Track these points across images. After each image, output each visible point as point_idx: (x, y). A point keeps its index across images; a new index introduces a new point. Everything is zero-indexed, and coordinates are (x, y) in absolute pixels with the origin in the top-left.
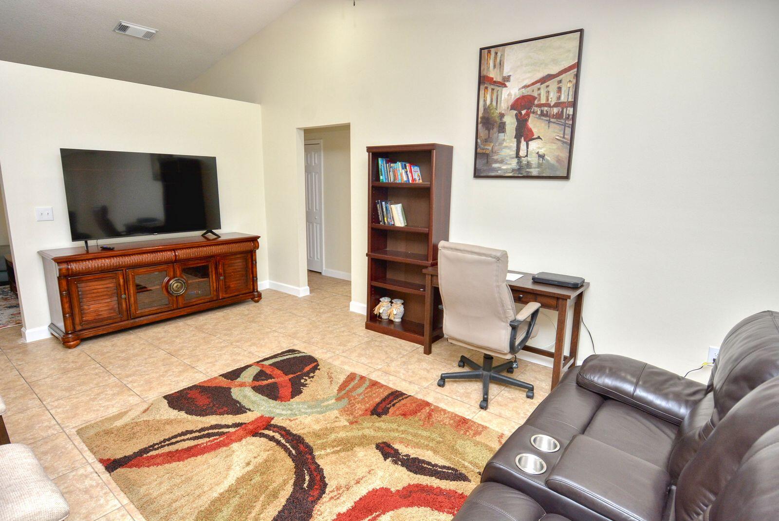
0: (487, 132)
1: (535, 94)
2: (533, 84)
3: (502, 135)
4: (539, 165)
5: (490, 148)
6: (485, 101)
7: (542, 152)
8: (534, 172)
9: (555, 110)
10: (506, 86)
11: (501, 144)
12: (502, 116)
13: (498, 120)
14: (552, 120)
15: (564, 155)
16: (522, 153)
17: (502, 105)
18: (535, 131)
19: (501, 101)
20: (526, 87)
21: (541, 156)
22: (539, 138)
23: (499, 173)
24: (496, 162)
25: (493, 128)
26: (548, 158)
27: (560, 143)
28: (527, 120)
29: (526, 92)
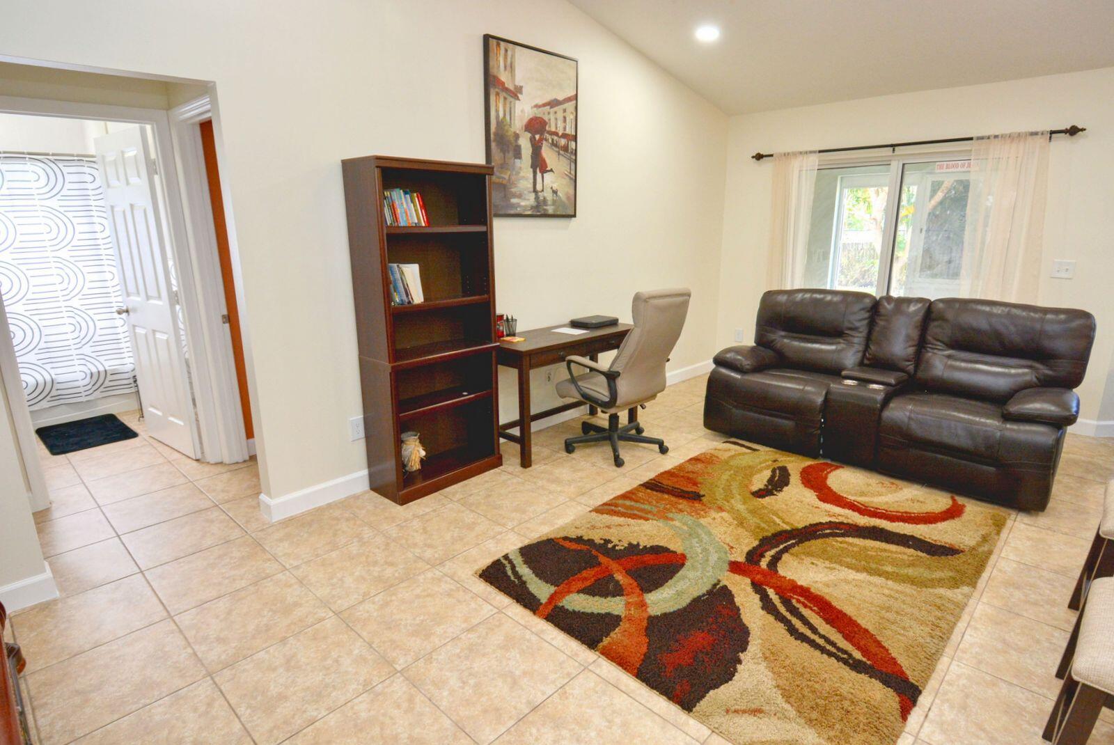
0: (502, 154)
1: (546, 118)
2: (544, 105)
3: (517, 161)
4: (554, 202)
5: (507, 177)
6: (497, 111)
7: (555, 186)
8: (550, 210)
9: (563, 142)
10: (518, 99)
11: (518, 173)
12: (517, 136)
13: (512, 139)
14: (561, 152)
15: (572, 192)
16: (539, 187)
17: (516, 122)
18: (548, 161)
19: (515, 116)
20: (537, 106)
21: (555, 192)
22: (551, 170)
23: (519, 210)
24: (515, 196)
25: (508, 152)
26: (561, 195)
27: (568, 179)
28: (541, 147)
29: (539, 113)
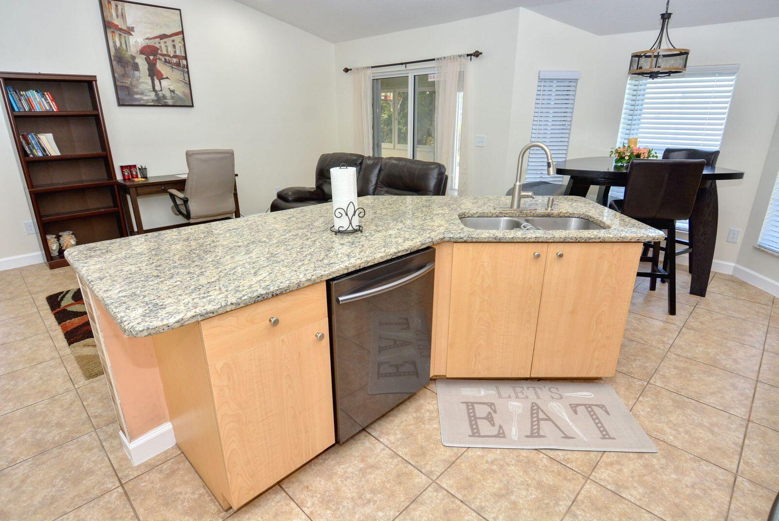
0: (122, 68)
1: (157, 46)
2: (156, 37)
3: (136, 73)
4: (172, 98)
5: (129, 82)
6: (114, 43)
7: (172, 88)
8: (170, 102)
9: (175, 60)
10: (131, 35)
11: (138, 80)
12: (134, 58)
13: (130, 60)
14: (174, 67)
15: (188, 91)
16: (158, 88)
17: (132, 48)
18: (163, 72)
19: (130, 45)
20: (148, 39)
21: (172, 91)
22: (167, 78)
23: (142, 102)
24: (137, 93)
25: (128, 67)
26: (177, 93)
27: (183, 84)
28: (155, 64)
29: (151, 43)
